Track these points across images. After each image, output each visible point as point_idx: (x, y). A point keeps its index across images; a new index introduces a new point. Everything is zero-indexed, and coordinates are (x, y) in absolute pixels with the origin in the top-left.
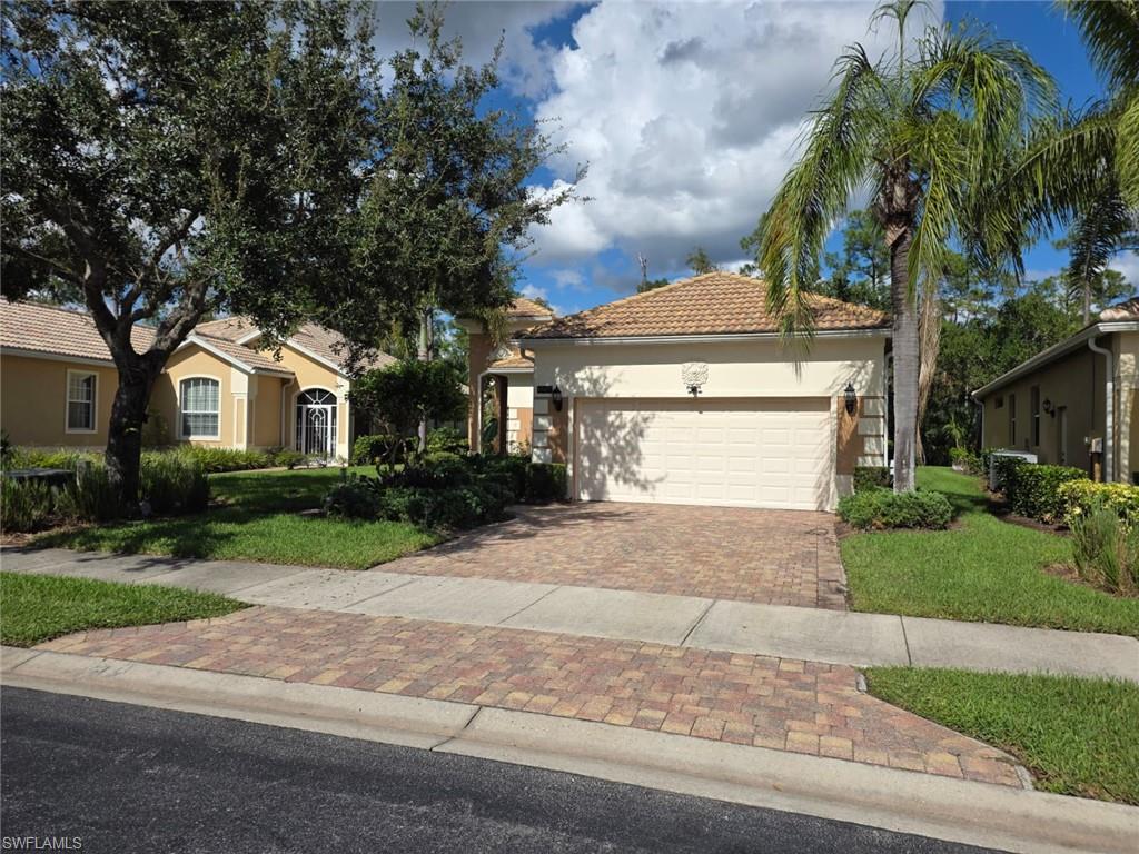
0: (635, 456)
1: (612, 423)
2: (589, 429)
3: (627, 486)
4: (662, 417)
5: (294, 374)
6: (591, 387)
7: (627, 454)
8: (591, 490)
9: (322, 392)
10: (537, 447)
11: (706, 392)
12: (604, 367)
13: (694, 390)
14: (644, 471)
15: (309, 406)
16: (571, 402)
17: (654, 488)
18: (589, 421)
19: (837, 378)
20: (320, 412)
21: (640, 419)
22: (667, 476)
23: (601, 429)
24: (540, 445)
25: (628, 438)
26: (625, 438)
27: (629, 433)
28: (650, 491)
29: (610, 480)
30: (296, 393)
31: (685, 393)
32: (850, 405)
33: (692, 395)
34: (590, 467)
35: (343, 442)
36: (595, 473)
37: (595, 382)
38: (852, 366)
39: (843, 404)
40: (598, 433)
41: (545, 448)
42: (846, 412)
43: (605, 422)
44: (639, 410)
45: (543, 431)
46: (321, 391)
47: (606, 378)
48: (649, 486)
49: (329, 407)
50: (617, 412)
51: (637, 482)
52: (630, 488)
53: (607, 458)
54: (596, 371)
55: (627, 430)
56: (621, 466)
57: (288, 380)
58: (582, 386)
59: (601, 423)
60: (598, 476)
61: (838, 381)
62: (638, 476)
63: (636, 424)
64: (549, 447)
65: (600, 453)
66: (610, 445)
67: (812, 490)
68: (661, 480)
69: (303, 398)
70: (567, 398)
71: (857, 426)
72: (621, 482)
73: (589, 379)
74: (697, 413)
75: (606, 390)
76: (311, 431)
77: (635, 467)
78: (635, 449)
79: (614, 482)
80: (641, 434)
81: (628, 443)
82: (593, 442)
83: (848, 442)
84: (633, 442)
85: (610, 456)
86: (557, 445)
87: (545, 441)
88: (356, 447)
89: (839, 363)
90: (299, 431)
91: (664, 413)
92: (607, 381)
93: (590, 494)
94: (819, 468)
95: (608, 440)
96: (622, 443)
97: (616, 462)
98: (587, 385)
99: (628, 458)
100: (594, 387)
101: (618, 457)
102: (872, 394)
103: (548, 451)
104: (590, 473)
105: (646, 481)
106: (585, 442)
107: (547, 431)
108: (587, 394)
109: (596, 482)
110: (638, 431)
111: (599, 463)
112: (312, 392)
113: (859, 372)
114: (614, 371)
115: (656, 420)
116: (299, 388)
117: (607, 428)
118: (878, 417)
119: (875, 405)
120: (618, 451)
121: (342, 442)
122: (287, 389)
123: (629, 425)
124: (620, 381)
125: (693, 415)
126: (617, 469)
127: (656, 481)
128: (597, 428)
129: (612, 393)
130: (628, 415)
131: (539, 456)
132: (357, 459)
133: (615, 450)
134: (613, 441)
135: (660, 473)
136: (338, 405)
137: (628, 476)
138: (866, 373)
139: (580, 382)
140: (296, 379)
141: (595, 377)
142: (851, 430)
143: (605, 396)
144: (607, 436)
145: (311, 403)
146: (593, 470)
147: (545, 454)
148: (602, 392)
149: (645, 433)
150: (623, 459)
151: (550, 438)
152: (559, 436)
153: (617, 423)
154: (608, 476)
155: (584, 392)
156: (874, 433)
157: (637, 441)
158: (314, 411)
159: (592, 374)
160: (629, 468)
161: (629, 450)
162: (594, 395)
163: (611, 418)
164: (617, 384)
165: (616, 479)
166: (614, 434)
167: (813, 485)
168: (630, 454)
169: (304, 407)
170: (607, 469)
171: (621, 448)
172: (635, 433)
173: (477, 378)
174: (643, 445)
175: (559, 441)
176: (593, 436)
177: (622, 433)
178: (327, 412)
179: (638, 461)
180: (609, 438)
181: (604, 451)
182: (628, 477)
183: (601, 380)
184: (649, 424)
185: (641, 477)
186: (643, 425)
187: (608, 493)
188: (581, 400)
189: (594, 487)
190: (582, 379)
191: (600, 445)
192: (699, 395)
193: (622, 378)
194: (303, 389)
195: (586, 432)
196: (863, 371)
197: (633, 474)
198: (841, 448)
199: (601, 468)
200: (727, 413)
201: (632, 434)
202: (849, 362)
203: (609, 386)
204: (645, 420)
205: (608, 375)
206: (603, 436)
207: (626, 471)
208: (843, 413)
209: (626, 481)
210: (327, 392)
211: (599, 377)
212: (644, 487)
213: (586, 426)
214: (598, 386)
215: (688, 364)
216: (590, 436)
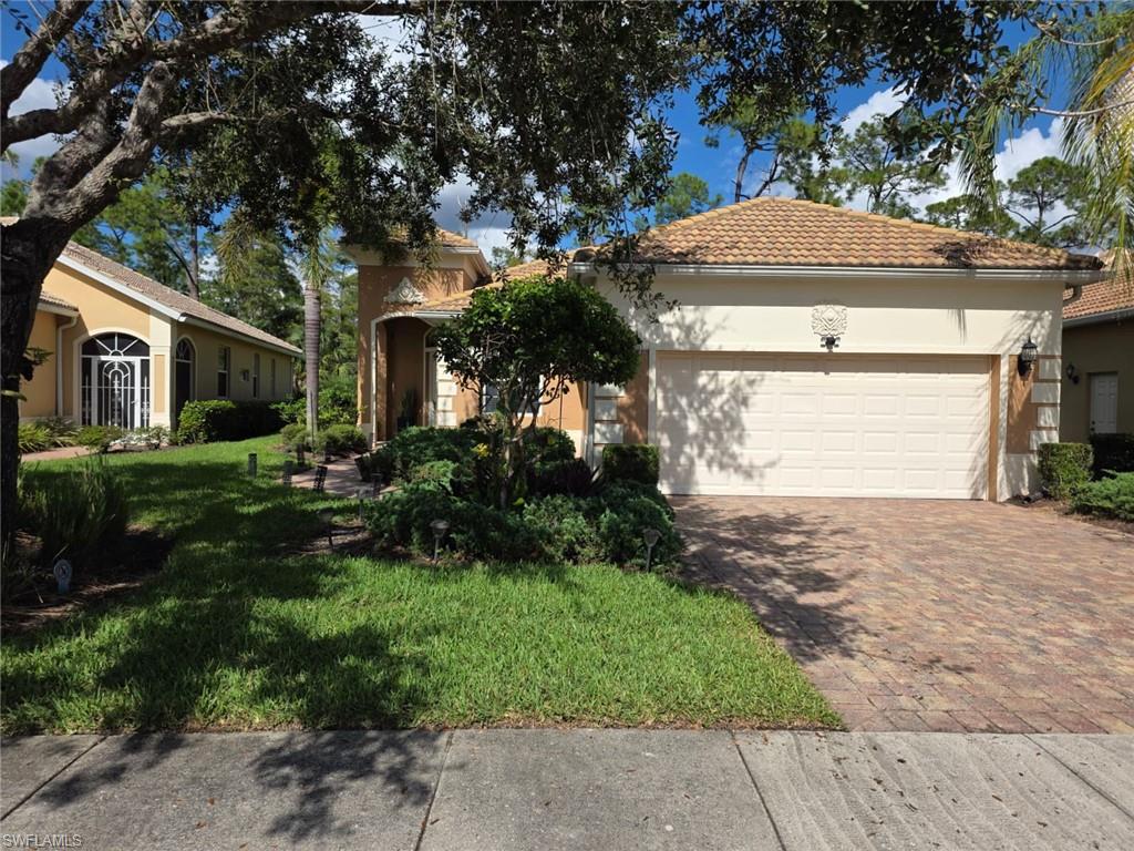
0: (736, 433)
1: (704, 387)
2: (670, 395)
3: (724, 474)
4: (774, 378)
5: (76, 310)
6: (683, 335)
7: (725, 429)
8: (672, 480)
9: (125, 338)
10: (601, 421)
11: (844, 346)
12: (702, 308)
13: (831, 342)
14: (747, 453)
15: (103, 358)
16: (653, 357)
17: (762, 476)
18: (669, 385)
19: (1009, 333)
20: (121, 366)
21: (743, 382)
22: (780, 459)
23: (688, 395)
24: (605, 418)
25: (726, 408)
26: (721, 407)
27: (728, 401)
28: (757, 479)
29: (701, 467)
30: (83, 339)
31: (815, 346)
32: (1022, 366)
33: (825, 350)
34: (670, 449)
35: (162, 410)
36: (678, 458)
37: (688, 330)
38: (1026, 317)
39: (1015, 365)
40: (684, 402)
41: (613, 422)
42: (1018, 375)
43: (694, 387)
44: (742, 370)
45: (609, 398)
46: (123, 336)
47: (704, 323)
48: (755, 473)
49: (136, 360)
50: (711, 372)
51: (738, 469)
52: (729, 476)
53: (696, 436)
54: (689, 313)
55: (725, 397)
56: (715, 447)
57: (68, 319)
58: (669, 335)
59: (688, 388)
60: (683, 460)
61: (1010, 337)
62: (740, 460)
63: (738, 389)
64: (619, 421)
65: (686, 428)
66: (700, 418)
67: (965, 473)
68: (772, 464)
69: (91, 347)
70: (648, 351)
71: (1030, 394)
72: (715, 468)
73: (679, 325)
74: (823, 374)
75: (704, 341)
76: (106, 395)
77: (735, 448)
78: (735, 423)
79: (706, 469)
80: (745, 402)
81: (725, 414)
82: (676, 413)
83: (1020, 414)
84: (734, 414)
85: (701, 433)
86: (630, 418)
87: (613, 412)
88: (182, 415)
89: (1014, 312)
90: (86, 395)
91: (778, 374)
92: (705, 328)
93: (672, 486)
94: (975, 447)
95: (697, 410)
96: (718, 415)
97: (709, 441)
98: (676, 333)
99: (725, 436)
100: (687, 336)
101: (712, 435)
102: (1049, 353)
103: (618, 426)
104: (671, 458)
105: (752, 466)
106: (664, 414)
107: (616, 397)
108: (677, 347)
109: (679, 469)
110: (740, 399)
111: (685, 443)
112: (108, 337)
113: (1034, 325)
114: (715, 314)
115: (766, 382)
116: (86, 331)
117: (694, 395)
118: (1055, 381)
119: (1052, 367)
120: (712, 425)
121: (159, 410)
122: (64, 331)
123: (727, 390)
124: (724, 328)
125: (818, 377)
126: (710, 450)
127: (765, 467)
128: (682, 394)
129: (712, 345)
130: (727, 377)
131: (603, 434)
132: (182, 435)
133: (709, 424)
134: (704, 412)
135: (772, 455)
136: (151, 358)
137: (726, 460)
138: (1043, 327)
139: (665, 329)
140: (80, 317)
141: (688, 321)
142: (1023, 399)
143: (703, 349)
144: (696, 405)
145: (107, 353)
146: (676, 452)
147: (612, 431)
148: (698, 342)
149: (751, 401)
150: (720, 437)
151: (621, 408)
152: (633, 406)
153: (711, 387)
154: (697, 460)
155: (672, 343)
156: (1051, 401)
157: (739, 412)
158: (112, 365)
159: (683, 318)
160: (727, 449)
161: (728, 424)
162: (687, 347)
163: (703, 379)
164: (719, 333)
165: (709, 465)
166: (706, 403)
167: (968, 468)
168: (728, 430)
169: (95, 360)
170: (696, 451)
171: (717, 421)
172: (736, 401)
173: (370, 325)
174: (747, 417)
175: (634, 413)
176: (677, 405)
177: (717, 402)
178: (132, 367)
179: (740, 440)
180: (700, 408)
181: (692, 426)
182: (726, 462)
183: (697, 328)
184: (756, 388)
185: (744, 461)
186: (748, 390)
187: (697, 484)
188: (669, 355)
189: (676, 475)
190: (669, 325)
191: (685, 417)
192: (835, 350)
193: (726, 324)
194: (92, 333)
195: (665, 399)
196: (1038, 324)
197: (733, 457)
198: (1011, 421)
199: (687, 449)
200: (861, 375)
201: (732, 403)
202: (1023, 312)
203: (708, 335)
204: (751, 383)
205: (707, 319)
206: (690, 405)
207: (723, 453)
208: (1014, 377)
209: (722, 467)
210: (134, 338)
211: (694, 323)
212: (748, 474)
213: (666, 391)
214: (693, 335)
215: (821, 308)
216: (670, 406)
